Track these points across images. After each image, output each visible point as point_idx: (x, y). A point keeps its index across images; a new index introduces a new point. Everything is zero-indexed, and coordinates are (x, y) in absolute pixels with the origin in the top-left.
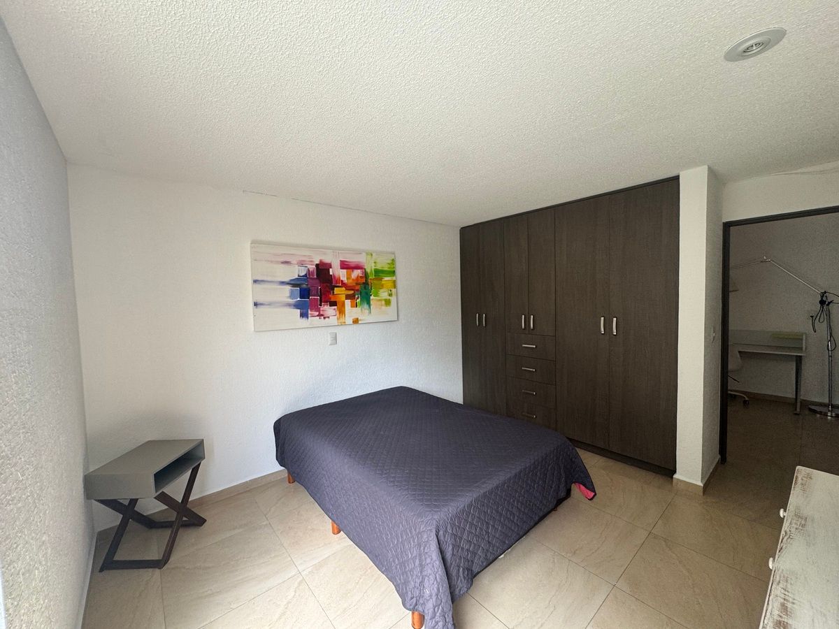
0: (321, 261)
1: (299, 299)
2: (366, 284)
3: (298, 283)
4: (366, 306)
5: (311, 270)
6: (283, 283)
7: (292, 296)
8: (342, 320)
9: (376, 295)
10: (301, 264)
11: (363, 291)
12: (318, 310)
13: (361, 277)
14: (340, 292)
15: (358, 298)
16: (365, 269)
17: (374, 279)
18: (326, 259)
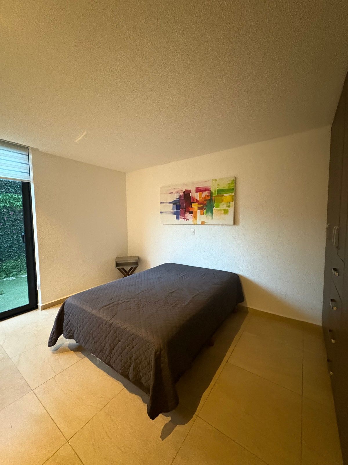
0: (186, 190)
1: (176, 210)
2: (211, 200)
3: (176, 202)
4: (210, 214)
5: (181, 195)
6: (170, 203)
7: (173, 209)
8: (195, 222)
9: (218, 207)
10: (177, 193)
11: (209, 205)
13: (208, 196)
14: (195, 206)
15: (205, 209)
16: (211, 190)
17: (217, 196)
18: (189, 188)
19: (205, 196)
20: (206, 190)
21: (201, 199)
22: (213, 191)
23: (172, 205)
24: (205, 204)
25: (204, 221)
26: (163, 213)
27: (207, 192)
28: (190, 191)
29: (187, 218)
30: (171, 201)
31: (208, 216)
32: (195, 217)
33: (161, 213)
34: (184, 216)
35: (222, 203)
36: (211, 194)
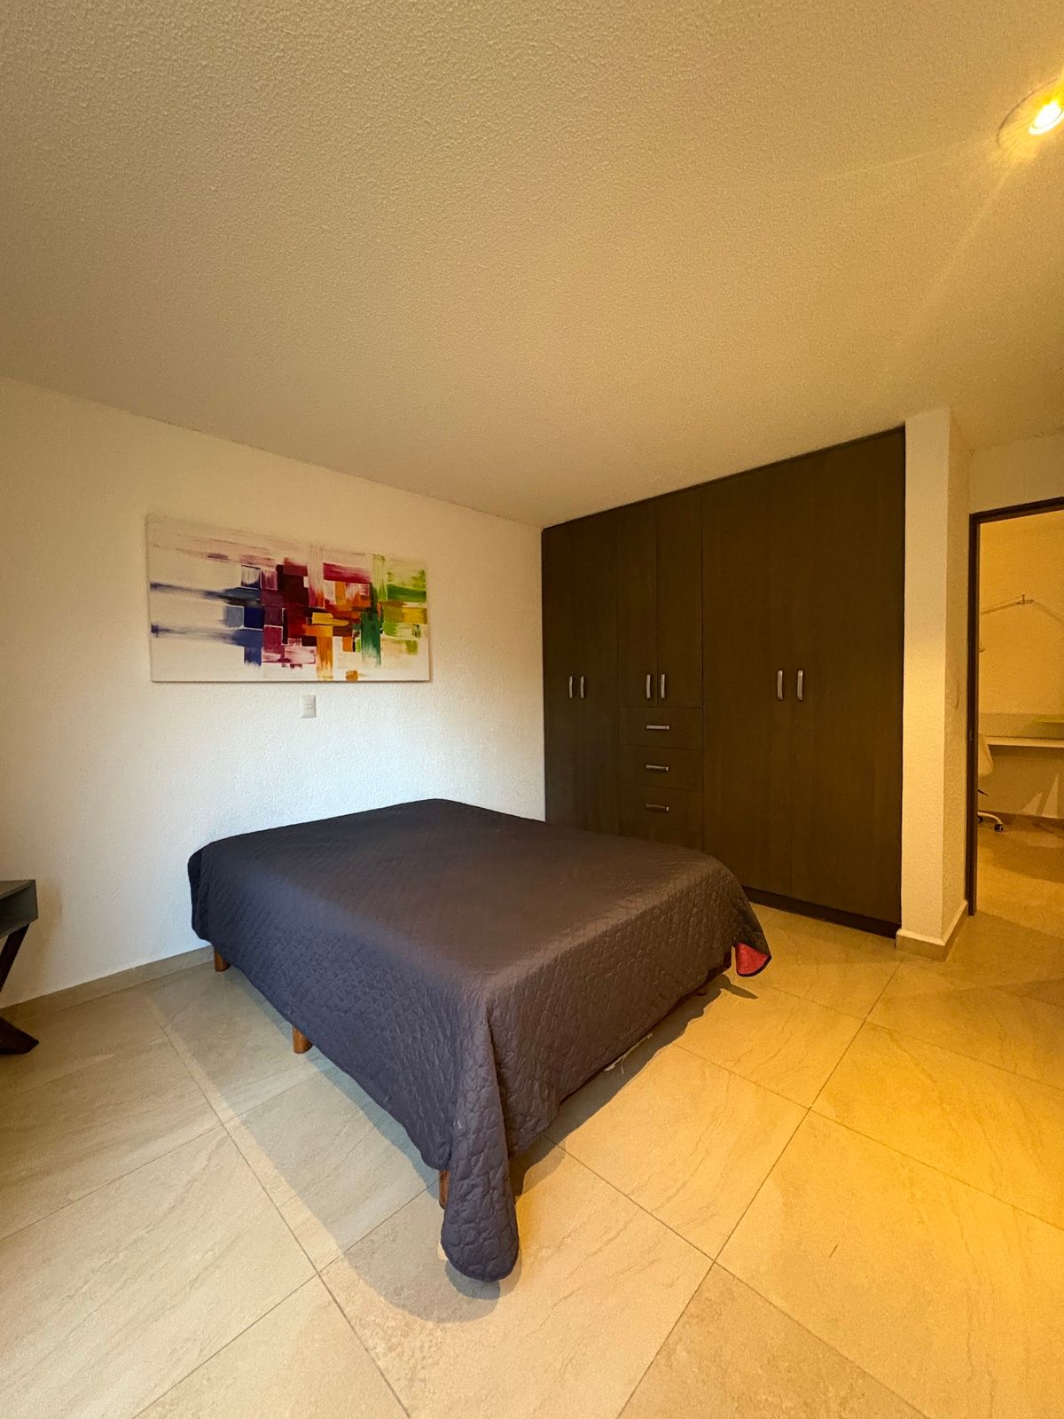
0: (286, 561)
1: (242, 627)
2: (372, 611)
3: (242, 596)
4: (372, 651)
5: (267, 575)
6: (210, 594)
7: (228, 621)
8: (326, 673)
9: (391, 632)
10: (249, 562)
11: (368, 623)
12: (281, 651)
13: (363, 597)
14: (322, 622)
15: (356, 635)
16: (371, 584)
17: (387, 603)
18: (298, 559)
19: (356, 596)
20: (356, 579)
21: (343, 602)
22: (377, 586)
23: (221, 604)
24: (356, 621)
25: (355, 672)
26: (167, 631)
27: (360, 585)
28: (303, 571)
29: (296, 659)
30: (219, 588)
31: (366, 658)
32: (325, 656)
33: (155, 630)
35: (400, 625)
36: (372, 594)
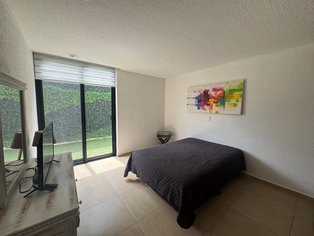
0: (205, 90)
2: (224, 96)
3: (198, 98)
4: (222, 106)
5: (202, 93)
6: (193, 98)
7: (196, 102)
8: (211, 111)
9: (229, 101)
10: (199, 91)
11: (222, 100)
13: (221, 94)
14: (211, 101)
15: (219, 103)
16: (224, 90)
17: (228, 94)
18: (207, 89)
19: (220, 94)
20: (220, 89)
21: (216, 96)
22: (226, 90)
23: (195, 99)
24: (219, 100)
25: (218, 112)
26: (188, 104)
27: (221, 91)
28: (208, 91)
29: (206, 108)
30: (195, 97)
31: (221, 108)
32: (211, 108)
33: (187, 104)
34: (203, 107)
35: (232, 99)
36: (224, 93)
